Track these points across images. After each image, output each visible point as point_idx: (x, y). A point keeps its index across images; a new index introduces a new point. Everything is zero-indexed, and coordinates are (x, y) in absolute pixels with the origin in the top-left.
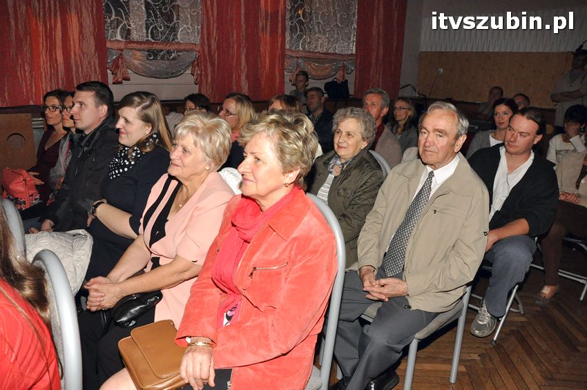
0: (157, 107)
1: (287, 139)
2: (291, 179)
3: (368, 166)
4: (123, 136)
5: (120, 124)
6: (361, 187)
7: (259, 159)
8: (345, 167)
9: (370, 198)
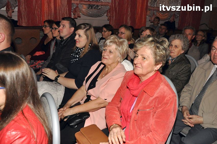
0: (92, 30)
1: (159, 49)
2: (157, 68)
3: (184, 62)
4: (77, 43)
5: (77, 37)
6: (181, 71)
7: (145, 58)
8: (173, 61)
9: (185, 77)
